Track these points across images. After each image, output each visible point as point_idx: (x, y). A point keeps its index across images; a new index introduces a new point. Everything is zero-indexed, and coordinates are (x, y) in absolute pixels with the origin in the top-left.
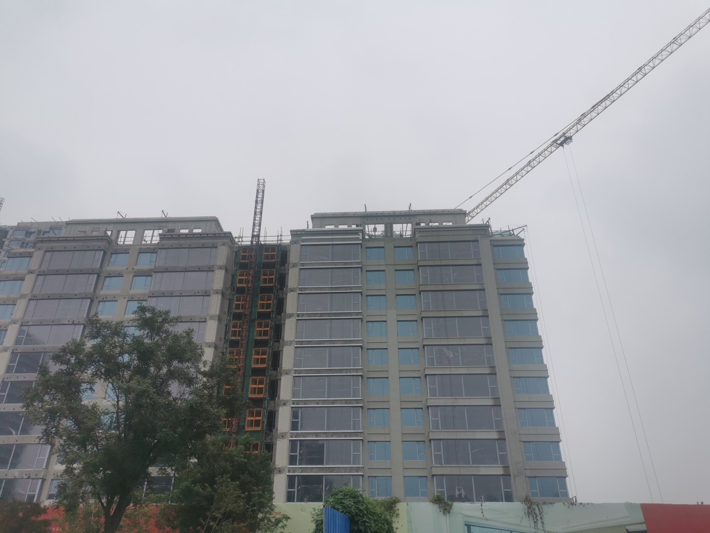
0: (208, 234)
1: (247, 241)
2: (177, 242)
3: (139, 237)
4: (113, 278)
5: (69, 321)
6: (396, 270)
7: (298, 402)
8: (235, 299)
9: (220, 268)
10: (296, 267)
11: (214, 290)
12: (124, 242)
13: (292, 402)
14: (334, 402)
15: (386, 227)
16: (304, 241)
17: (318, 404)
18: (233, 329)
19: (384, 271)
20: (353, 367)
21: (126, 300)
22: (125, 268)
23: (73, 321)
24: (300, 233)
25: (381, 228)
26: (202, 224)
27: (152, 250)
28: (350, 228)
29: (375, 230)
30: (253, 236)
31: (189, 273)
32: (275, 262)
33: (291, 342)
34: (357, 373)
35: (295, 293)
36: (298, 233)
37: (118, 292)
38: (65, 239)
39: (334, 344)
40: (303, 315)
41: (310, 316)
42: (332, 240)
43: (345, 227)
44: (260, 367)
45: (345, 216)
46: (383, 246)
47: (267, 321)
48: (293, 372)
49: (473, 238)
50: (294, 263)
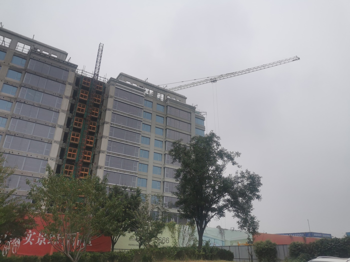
2: (43, 58)
3: (14, 44)
6: (157, 115)
7: (108, 168)
9: (70, 84)
10: (112, 98)
11: (65, 96)
13: (104, 168)
14: (125, 172)
15: (154, 93)
16: (117, 85)
19: (151, 114)
21: (2, 83)
22: (3, 61)
26: (58, 53)
28: (137, 87)
29: (149, 92)
30: (95, 74)
33: (106, 137)
34: (137, 160)
35: (111, 112)
36: (115, 80)
39: (127, 143)
41: (117, 126)
42: (131, 90)
44: (89, 146)
45: (137, 80)
46: (152, 101)
47: (95, 122)
48: (106, 152)
49: (189, 111)
50: (111, 96)
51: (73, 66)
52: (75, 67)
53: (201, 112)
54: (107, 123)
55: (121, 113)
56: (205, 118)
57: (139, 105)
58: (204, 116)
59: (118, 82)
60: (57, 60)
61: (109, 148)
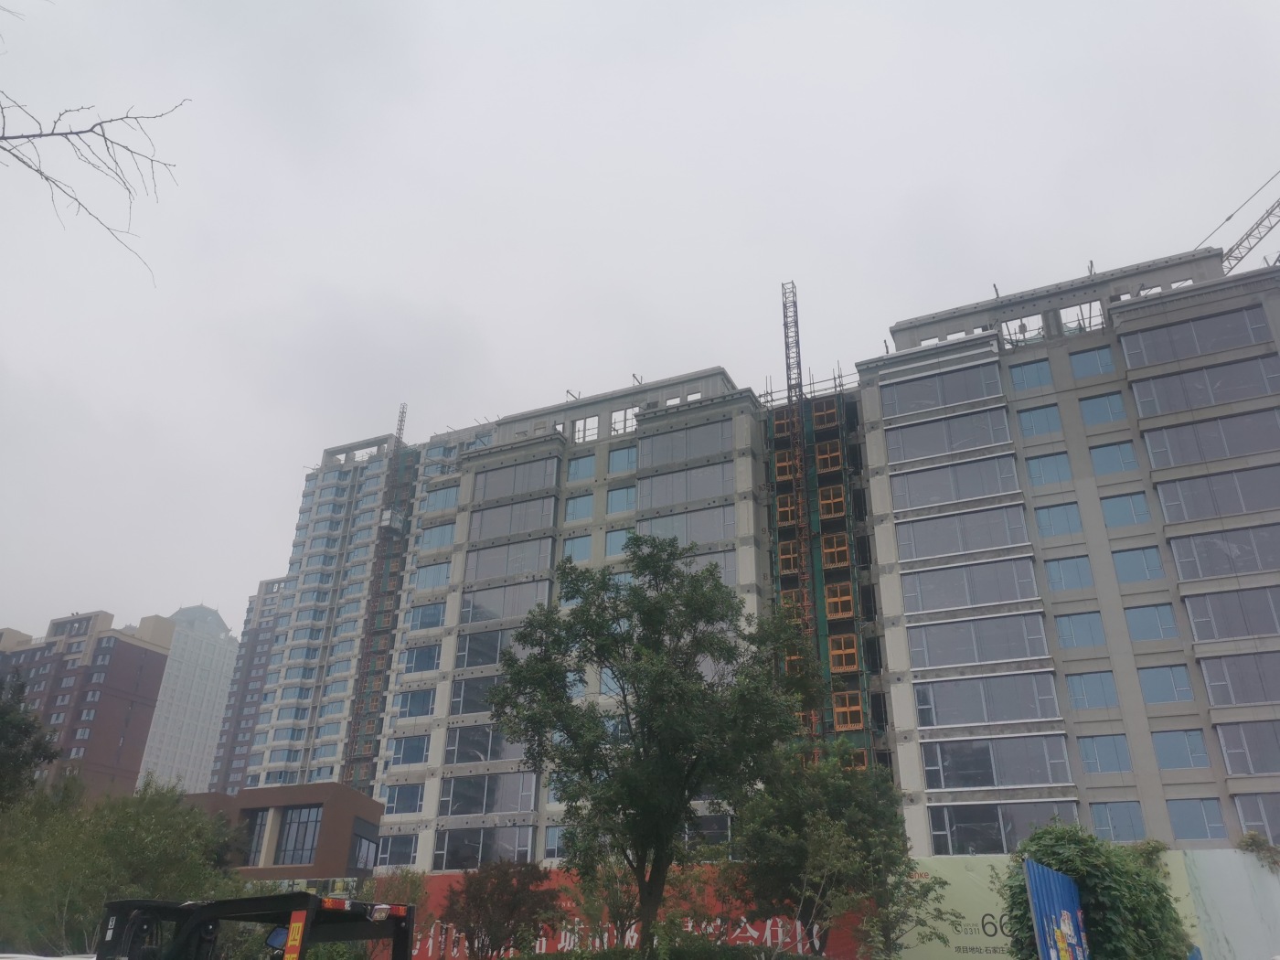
0: (712, 400)
1: (780, 398)
2: (665, 422)
3: (606, 425)
4: (578, 499)
5: (527, 577)
6: (1081, 400)
7: (924, 674)
8: (778, 503)
9: (743, 454)
10: (878, 428)
11: (740, 495)
12: (584, 437)
13: (912, 675)
14: (993, 668)
15: (1045, 320)
16: (883, 378)
17: (962, 674)
18: (784, 557)
19: (1055, 405)
20: (1022, 598)
21: (603, 532)
22: (593, 480)
23: (534, 576)
24: (874, 365)
25: (1034, 324)
26: (700, 384)
27: (629, 443)
28: (970, 337)
29: (1023, 329)
30: (790, 388)
31: (694, 471)
32: (837, 426)
33: (891, 568)
34: (1032, 608)
35: (884, 476)
36: (870, 366)
37: (590, 520)
38: (499, 449)
39: (975, 559)
40: (905, 514)
41: (918, 515)
42: (939, 365)
43: (961, 336)
48: (904, 620)
50: (871, 423)
52: (749, 394)
54: (882, 519)
55: (922, 465)
57: (984, 403)
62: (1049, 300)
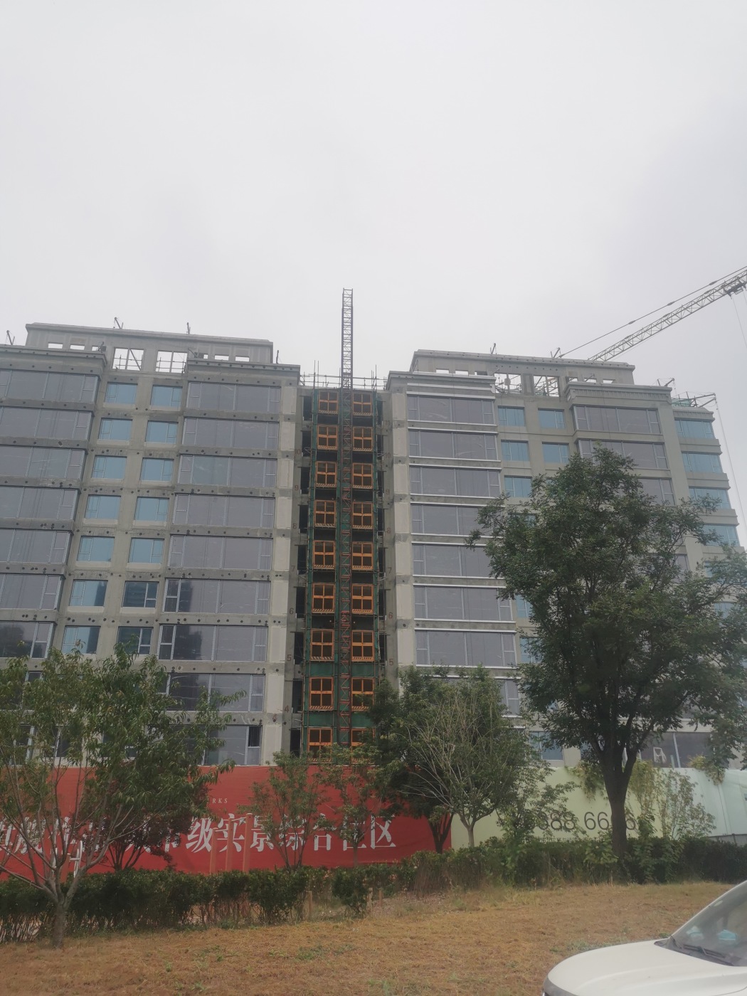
0: (259, 366)
2: (216, 373)
3: (150, 360)
4: (114, 421)
5: (53, 483)
6: (543, 443)
8: (317, 467)
9: (288, 419)
10: (403, 426)
11: (282, 452)
13: (415, 623)
14: (476, 625)
16: (410, 388)
17: (453, 627)
18: (319, 512)
19: (526, 442)
21: (140, 457)
22: (134, 407)
24: (404, 377)
26: (250, 351)
27: (174, 382)
29: (508, 382)
30: (343, 376)
32: (370, 416)
33: (405, 538)
34: (504, 585)
35: (405, 465)
37: (128, 443)
38: (32, 352)
40: (419, 498)
41: (429, 501)
42: (453, 391)
44: (365, 569)
45: (464, 357)
46: (522, 405)
47: (368, 503)
48: (412, 580)
49: (649, 405)
50: (398, 421)
51: (289, 369)
52: (294, 371)
53: (695, 399)
54: (401, 498)
55: (435, 463)
56: (712, 413)
57: (483, 428)
58: (709, 408)
59: (413, 379)
60: (249, 367)
61: (418, 567)
62: (527, 367)
